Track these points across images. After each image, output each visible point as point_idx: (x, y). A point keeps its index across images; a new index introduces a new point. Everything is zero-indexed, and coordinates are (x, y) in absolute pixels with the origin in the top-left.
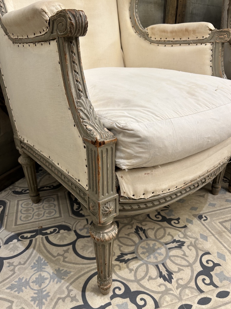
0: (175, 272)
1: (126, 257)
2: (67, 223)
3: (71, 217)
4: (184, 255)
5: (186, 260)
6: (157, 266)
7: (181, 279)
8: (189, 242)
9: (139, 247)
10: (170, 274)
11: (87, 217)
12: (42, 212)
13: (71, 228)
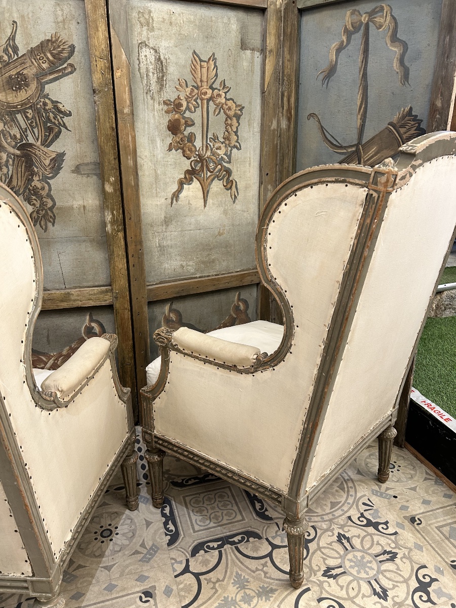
0: (390, 589)
1: (334, 572)
2: (254, 528)
3: (257, 520)
4: (398, 569)
5: (400, 575)
6: (369, 582)
7: (397, 596)
8: (402, 553)
9: (346, 560)
10: (385, 591)
11: (276, 521)
12: (219, 514)
13: (261, 534)
